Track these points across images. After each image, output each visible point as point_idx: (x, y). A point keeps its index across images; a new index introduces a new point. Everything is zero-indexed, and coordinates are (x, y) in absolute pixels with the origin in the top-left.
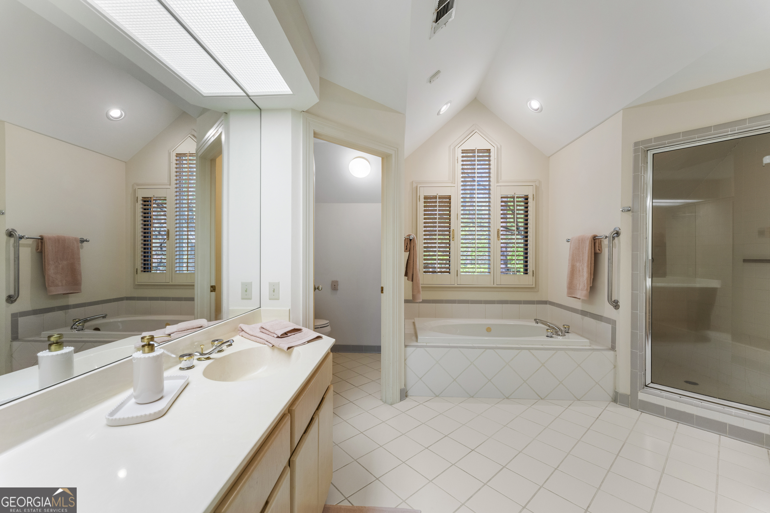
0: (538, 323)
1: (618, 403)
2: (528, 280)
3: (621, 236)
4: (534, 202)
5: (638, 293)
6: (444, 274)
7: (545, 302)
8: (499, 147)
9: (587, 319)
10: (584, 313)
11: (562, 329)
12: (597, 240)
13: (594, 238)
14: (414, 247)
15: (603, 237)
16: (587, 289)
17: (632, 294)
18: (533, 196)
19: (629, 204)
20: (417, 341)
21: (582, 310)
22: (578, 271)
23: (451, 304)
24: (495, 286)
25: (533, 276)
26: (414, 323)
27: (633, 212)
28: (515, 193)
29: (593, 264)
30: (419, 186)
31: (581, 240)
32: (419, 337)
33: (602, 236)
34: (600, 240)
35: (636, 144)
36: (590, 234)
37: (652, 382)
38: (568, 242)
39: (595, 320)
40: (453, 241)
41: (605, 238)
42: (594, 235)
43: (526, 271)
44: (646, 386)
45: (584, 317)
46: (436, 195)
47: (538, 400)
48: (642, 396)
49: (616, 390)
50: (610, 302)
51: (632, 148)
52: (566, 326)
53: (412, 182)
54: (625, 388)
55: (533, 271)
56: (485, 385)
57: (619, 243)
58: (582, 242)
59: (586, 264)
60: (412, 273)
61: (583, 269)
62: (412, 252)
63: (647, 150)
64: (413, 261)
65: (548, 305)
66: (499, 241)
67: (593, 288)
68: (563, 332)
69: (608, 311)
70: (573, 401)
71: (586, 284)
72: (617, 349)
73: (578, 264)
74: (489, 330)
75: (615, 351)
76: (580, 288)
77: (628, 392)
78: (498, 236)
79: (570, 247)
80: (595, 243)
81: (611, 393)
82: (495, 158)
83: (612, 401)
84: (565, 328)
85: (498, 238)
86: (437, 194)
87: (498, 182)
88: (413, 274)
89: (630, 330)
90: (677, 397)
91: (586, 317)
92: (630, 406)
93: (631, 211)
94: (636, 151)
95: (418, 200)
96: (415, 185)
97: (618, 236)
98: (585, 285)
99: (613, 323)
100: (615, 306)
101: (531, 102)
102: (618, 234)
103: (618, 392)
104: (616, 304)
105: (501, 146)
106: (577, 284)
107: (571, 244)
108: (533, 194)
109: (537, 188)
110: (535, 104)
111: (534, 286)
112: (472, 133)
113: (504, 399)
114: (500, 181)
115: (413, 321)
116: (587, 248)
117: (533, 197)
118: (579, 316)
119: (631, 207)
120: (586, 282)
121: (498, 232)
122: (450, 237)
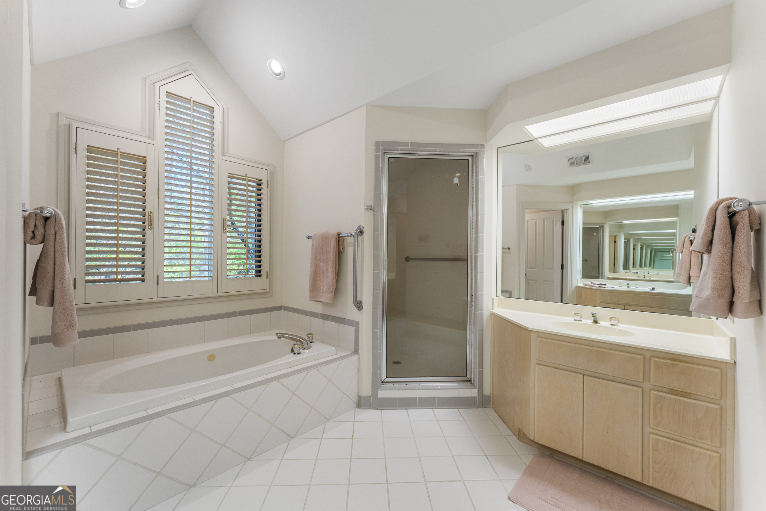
0: (280, 338)
1: (362, 408)
2: (261, 284)
3: (365, 235)
4: (269, 189)
5: (378, 292)
6: (130, 282)
7: (279, 308)
8: (225, 108)
9: (330, 324)
10: (325, 317)
11: (306, 338)
12: (341, 238)
13: (339, 236)
14: (55, 234)
15: (349, 235)
16: (332, 291)
17: (373, 292)
18: (268, 182)
19: (371, 203)
20: (65, 429)
21: (322, 314)
22: (322, 272)
23: (145, 331)
24: (220, 294)
25: (267, 279)
26: (60, 379)
27: (374, 211)
28: (246, 174)
29: (337, 264)
30: (74, 125)
31: (325, 237)
32: (71, 420)
33: (347, 234)
34: (344, 238)
35: (378, 143)
36: (334, 232)
37: (387, 377)
38: (309, 239)
39: (338, 324)
40: (150, 229)
41: (350, 236)
42: (339, 233)
43: (258, 273)
44: (383, 382)
45: (325, 321)
46: (116, 150)
47: (289, 441)
48: (382, 394)
49: (359, 395)
50: (355, 304)
51: (373, 147)
52: (309, 335)
53: (58, 114)
54: (366, 391)
55: (267, 272)
56: (216, 455)
57: (363, 241)
58: (326, 240)
59: (331, 264)
60: (51, 289)
61: (327, 269)
62: (51, 244)
63: (384, 153)
64: (55, 264)
65: (283, 311)
66: (225, 235)
67: (337, 290)
68: (309, 343)
69: (351, 312)
70: (324, 424)
71: (331, 285)
72: (360, 352)
73: (321, 264)
74: (212, 358)
75: (358, 354)
76: (324, 291)
77: (370, 394)
78: (223, 228)
79: (313, 245)
80: (339, 241)
81: (355, 399)
82: (221, 121)
83: (356, 408)
84: (309, 337)
85: (223, 229)
86: (118, 149)
87: (223, 155)
88: (53, 292)
89: (372, 330)
90: (404, 385)
91: (327, 321)
92: (371, 407)
93: (373, 210)
94: (377, 150)
95: (73, 151)
96: (64, 121)
97: (361, 235)
98: (329, 287)
99: (356, 324)
100: (359, 307)
101: (272, 60)
102: (361, 232)
103: (361, 397)
104: (359, 306)
105: (228, 108)
106: (321, 285)
107: (313, 241)
108: (268, 180)
109: (272, 174)
110: (276, 67)
111: (268, 290)
112: (183, 74)
113: (245, 462)
114: (226, 154)
115: (57, 374)
116: (332, 246)
117: (268, 184)
118: (320, 321)
119: (373, 206)
120: (331, 283)
121: (223, 221)
122: (144, 223)
